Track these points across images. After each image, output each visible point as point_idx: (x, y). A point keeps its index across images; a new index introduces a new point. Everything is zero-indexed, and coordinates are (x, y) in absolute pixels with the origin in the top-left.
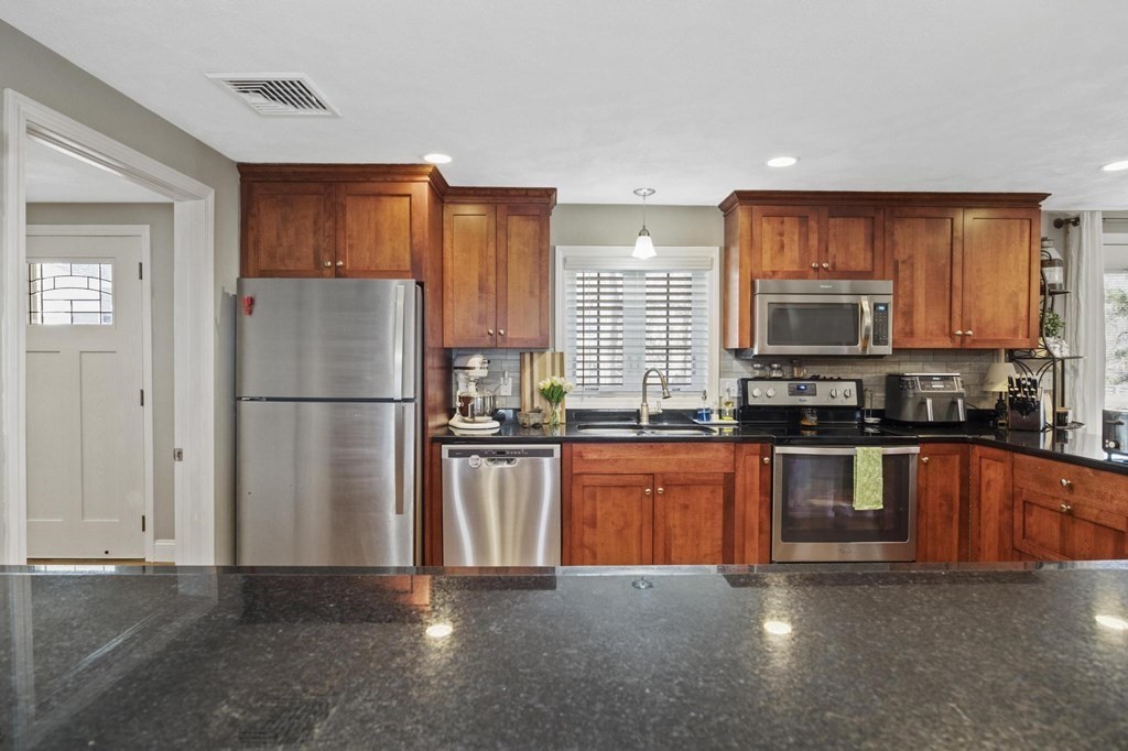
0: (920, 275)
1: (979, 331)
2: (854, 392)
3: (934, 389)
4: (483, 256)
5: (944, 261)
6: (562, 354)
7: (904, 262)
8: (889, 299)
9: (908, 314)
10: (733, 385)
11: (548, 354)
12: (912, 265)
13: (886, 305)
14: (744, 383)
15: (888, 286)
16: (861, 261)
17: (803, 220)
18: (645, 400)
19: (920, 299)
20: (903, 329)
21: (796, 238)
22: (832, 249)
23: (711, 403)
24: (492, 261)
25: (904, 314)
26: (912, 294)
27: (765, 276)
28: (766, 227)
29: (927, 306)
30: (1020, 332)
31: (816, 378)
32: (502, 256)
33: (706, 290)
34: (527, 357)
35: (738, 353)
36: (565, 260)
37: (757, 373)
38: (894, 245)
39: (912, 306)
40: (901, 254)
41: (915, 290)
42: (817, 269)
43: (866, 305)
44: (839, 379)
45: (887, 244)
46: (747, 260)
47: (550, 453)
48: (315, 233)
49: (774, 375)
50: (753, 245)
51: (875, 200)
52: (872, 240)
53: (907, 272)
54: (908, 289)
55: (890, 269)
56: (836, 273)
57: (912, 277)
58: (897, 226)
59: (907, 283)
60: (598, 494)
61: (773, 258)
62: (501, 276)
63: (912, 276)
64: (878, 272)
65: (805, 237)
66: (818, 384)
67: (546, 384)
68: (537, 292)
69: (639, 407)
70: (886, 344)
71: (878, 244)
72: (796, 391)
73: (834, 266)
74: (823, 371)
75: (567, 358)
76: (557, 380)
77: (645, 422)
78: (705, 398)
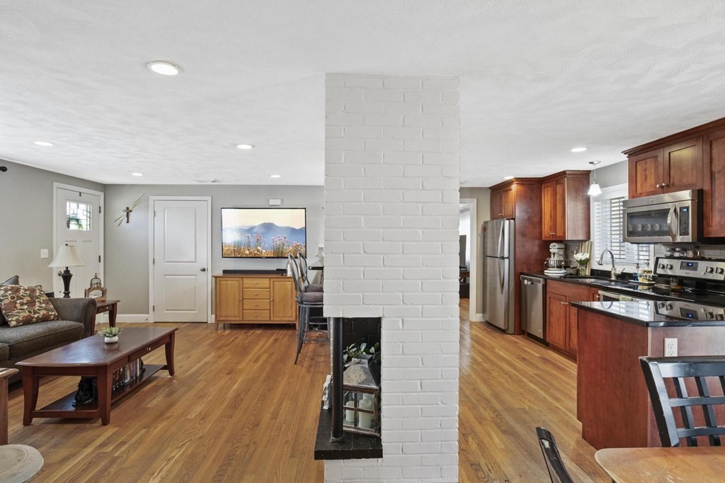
4: (551, 203)
6: (592, 243)
11: (587, 242)
13: (688, 208)
16: (690, 177)
17: (656, 158)
18: (613, 266)
21: (653, 170)
22: (672, 173)
25: (720, 211)
28: (639, 167)
31: (703, 259)
37: (669, 254)
38: (712, 160)
40: (717, 167)
42: (659, 188)
45: (706, 161)
46: (631, 188)
47: (539, 281)
49: (676, 255)
51: (698, 132)
52: (696, 161)
53: (722, 179)
54: (723, 192)
58: (715, 145)
59: (722, 187)
60: (553, 302)
61: (641, 186)
64: (699, 183)
65: (657, 169)
66: (701, 262)
70: (688, 234)
71: (699, 163)
72: (688, 267)
76: (588, 256)
77: (613, 278)
78: (638, 267)
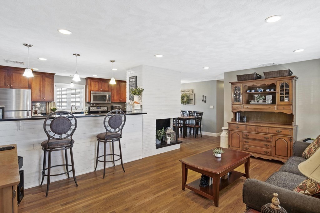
0: (115, 91)
1: (123, 99)
2: (106, 109)
3: (117, 108)
4: (40, 85)
5: (118, 90)
6: (55, 103)
7: (113, 89)
8: (111, 95)
9: (114, 97)
10: (87, 108)
11: (52, 102)
14: (89, 108)
15: (111, 93)
16: (107, 89)
17: (99, 82)
18: (72, 110)
20: (113, 99)
21: (97, 85)
22: (103, 87)
23: (84, 111)
24: (42, 85)
26: (114, 94)
27: (92, 91)
28: (93, 83)
29: (116, 96)
32: (44, 85)
33: (82, 92)
34: (48, 103)
35: (88, 103)
36: (56, 85)
37: (91, 106)
38: (112, 87)
43: (107, 96)
44: (104, 107)
46: (90, 88)
48: (5, 79)
49: (94, 106)
50: (90, 86)
52: (109, 86)
55: (111, 91)
56: (103, 91)
57: (114, 92)
61: (94, 88)
62: (44, 88)
64: (109, 91)
65: (99, 85)
66: (101, 107)
67: (52, 108)
68: (51, 91)
70: (110, 101)
72: (98, 109)
74: (102, 105)
75: (56, 103)
76: (55, 107)
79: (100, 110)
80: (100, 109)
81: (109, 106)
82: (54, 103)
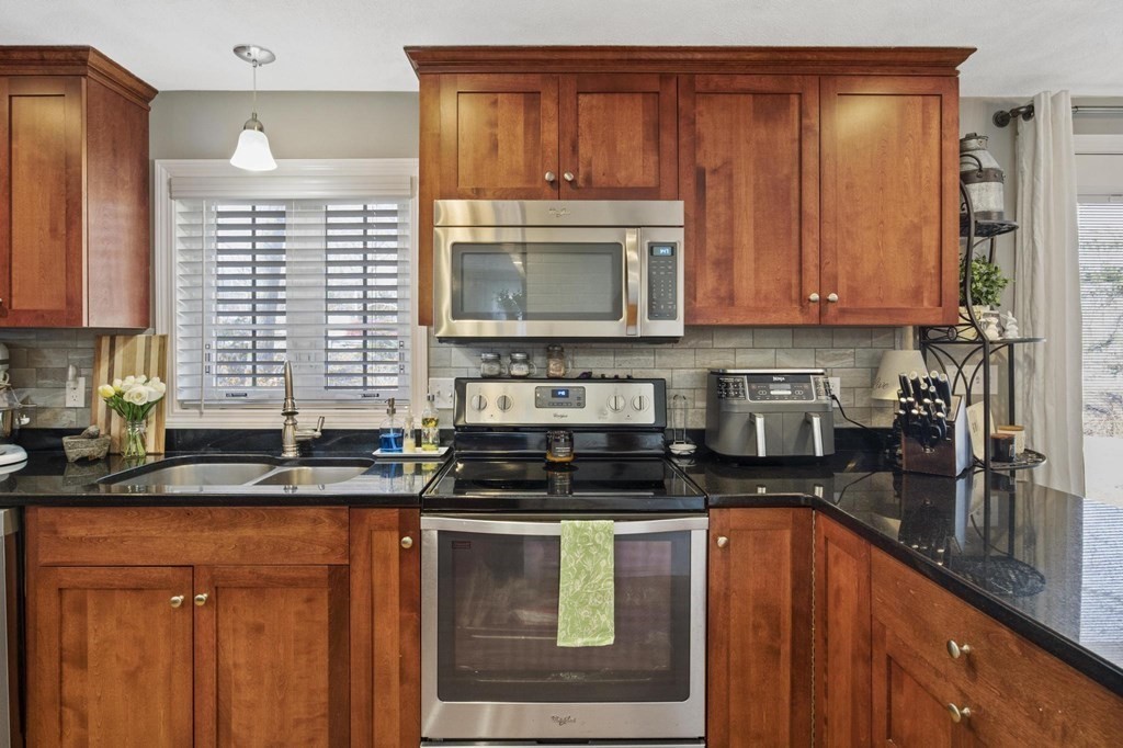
0: (745, 193)
1: (853, 292)
2: (651, 401)
3: (773, 397)
5: (787, 169)
6: (163, 338)
7: (715, 171)
8: (678, 236)
9: (723, 264)
11: (142, 340)
12: (730, 176)
13: (673, 247)
14: (460, 386)
16: (637, 166)
17: (531, 98)
18: (291, 414)
19: (746, 237)
20: (716, 290)
21: (520, 129)
22: (584, 150)
23: (406, 422)
25: (717, 263)
26: (730, 227)
28: (467, 111)
29: (757, 250)
30: (926, 294)
31: (587, 377)
34: (105, 342)
36: (170, 183)
37: (486, 369)
38: (696, 141)
39: (732, 249)
40: (710, 158)
41: (736, 222)
42: (555, 184)
43: (632, 246)
44: (629, 379)
45: (684, 139)
49: (518, 370)
51: (660, 61)
52: (655, 132)
53: (722, 190)
54: (723, 219)
55: (688, 183)
56: (586, 189)
57: (730, 199)
58: (701, 107)
59: (722, 208)
60: (90, 604)
63: (731, 197)
64: (668, 189)
65: (533, 127)
66: (589, 387)
68: (62, 229)
69: (282, 427)
70: (672, 318)
71: (668, 140)
72: (557, 399)
73: (588, 179)
74: (604, 365)
75: (176, 345)
77: (291, 452)
78: (394, 411)
79: (572, 416)
80: (581, 404)
81: (683, 371)
82: (155, 344)
